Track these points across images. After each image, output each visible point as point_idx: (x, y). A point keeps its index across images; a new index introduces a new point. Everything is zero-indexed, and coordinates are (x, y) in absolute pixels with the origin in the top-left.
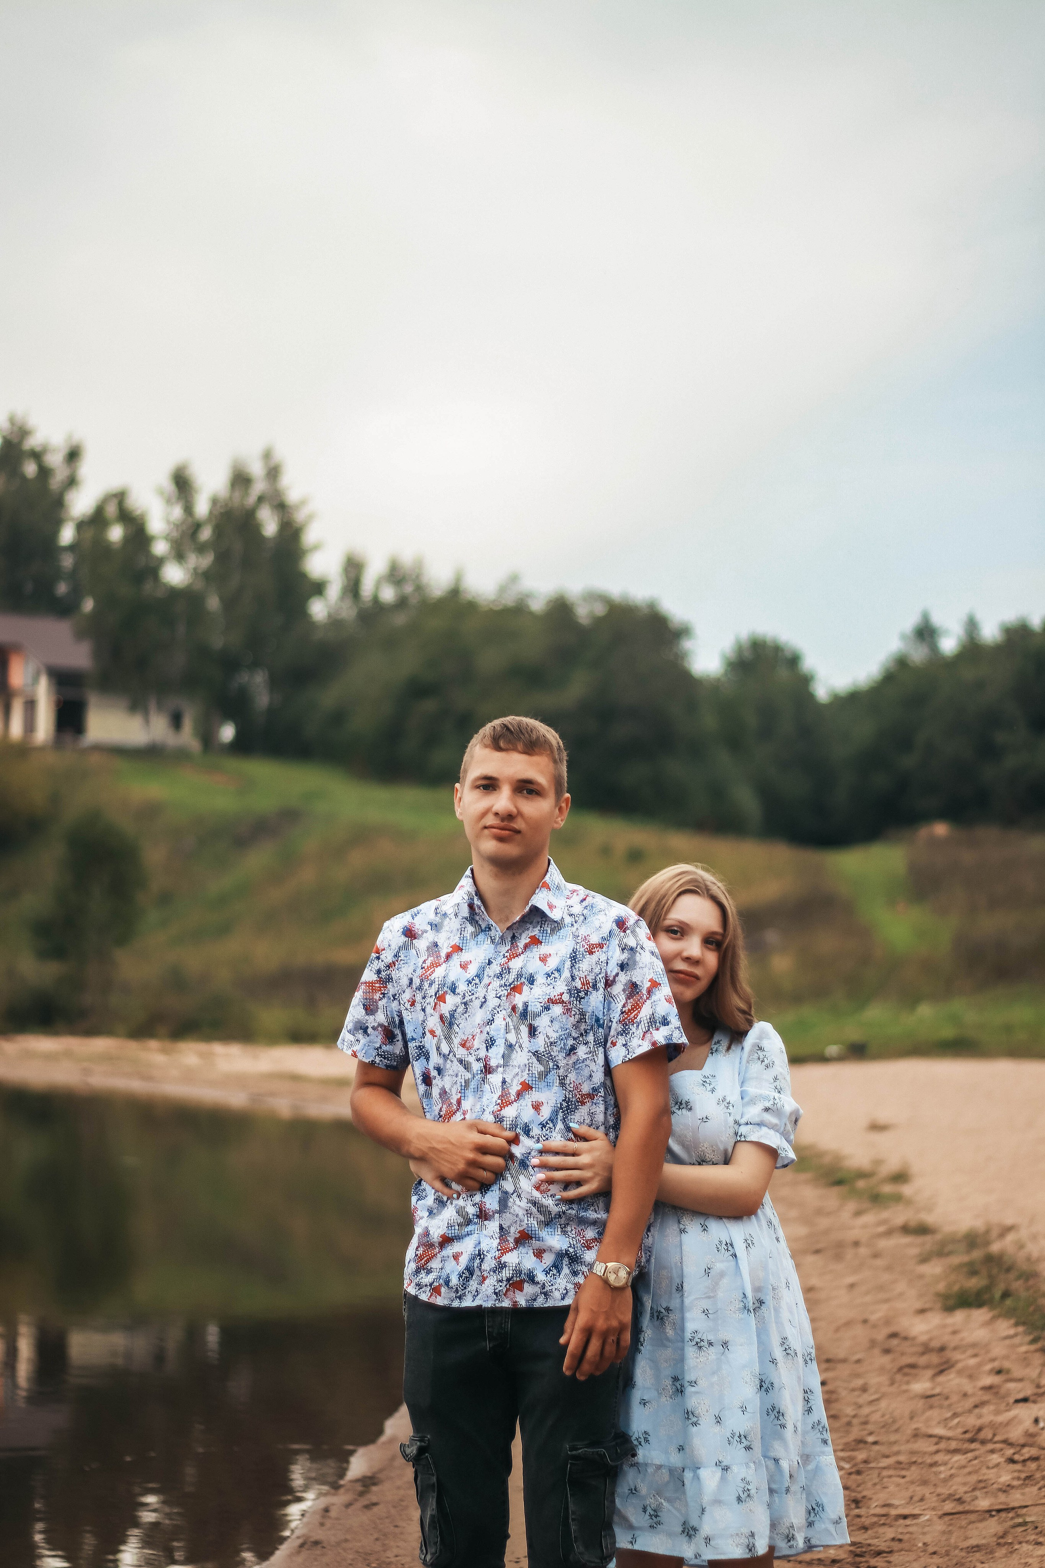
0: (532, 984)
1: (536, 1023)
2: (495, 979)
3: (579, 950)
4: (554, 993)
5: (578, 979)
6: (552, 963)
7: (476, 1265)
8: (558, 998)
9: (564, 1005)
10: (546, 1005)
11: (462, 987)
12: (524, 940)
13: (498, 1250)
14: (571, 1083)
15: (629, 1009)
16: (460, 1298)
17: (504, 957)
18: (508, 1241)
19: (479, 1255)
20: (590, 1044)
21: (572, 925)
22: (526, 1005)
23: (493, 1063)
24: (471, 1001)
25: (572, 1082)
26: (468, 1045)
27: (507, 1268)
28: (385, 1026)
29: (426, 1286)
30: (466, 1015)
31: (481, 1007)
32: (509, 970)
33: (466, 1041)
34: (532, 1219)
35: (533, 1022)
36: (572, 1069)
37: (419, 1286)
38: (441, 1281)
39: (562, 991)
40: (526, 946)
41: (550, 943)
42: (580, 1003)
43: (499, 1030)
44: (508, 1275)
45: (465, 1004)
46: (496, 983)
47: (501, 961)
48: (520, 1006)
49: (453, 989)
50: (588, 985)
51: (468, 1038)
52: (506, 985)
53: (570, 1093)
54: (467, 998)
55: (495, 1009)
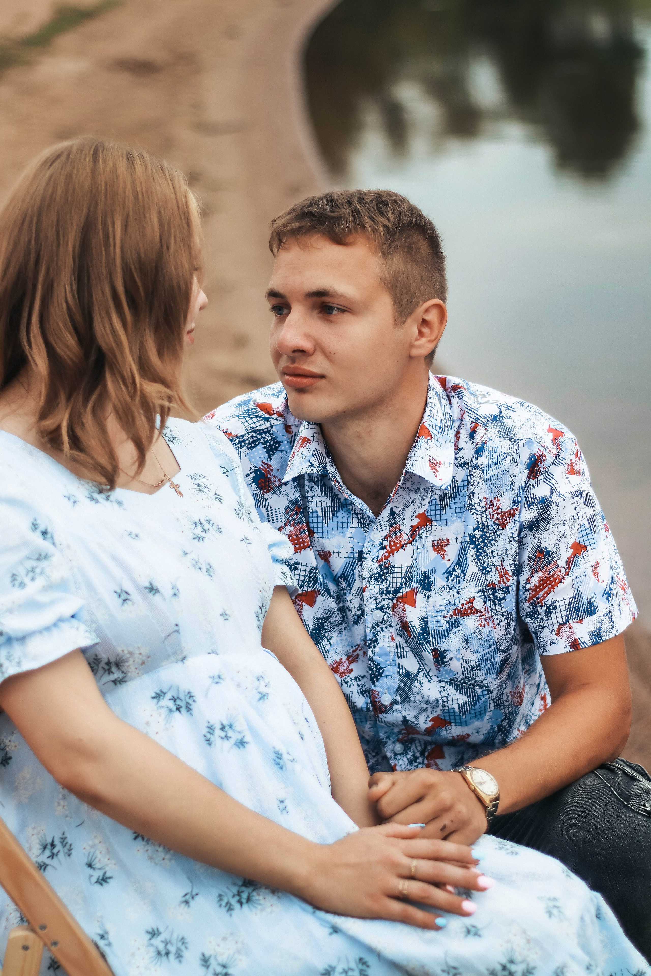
0: (429, 590)
1: (443, 647)
2: (373, 582)
3: (486, 524)
4: (462, 601)
5: (494, 570)
8: (469, 608)
9: (479, 614)
10: (452, 620)
12: (409, 521)
15: (535, 586)
17: (381, 549)
32: (391, 569)
35: (439, 646)
39: (471, 596)
40: (414, 531)
41: (444, 522)
42: (501, 606)
46: (374, 588)
47: (377, 554)
50: (507, 576)
52: (388, 592)
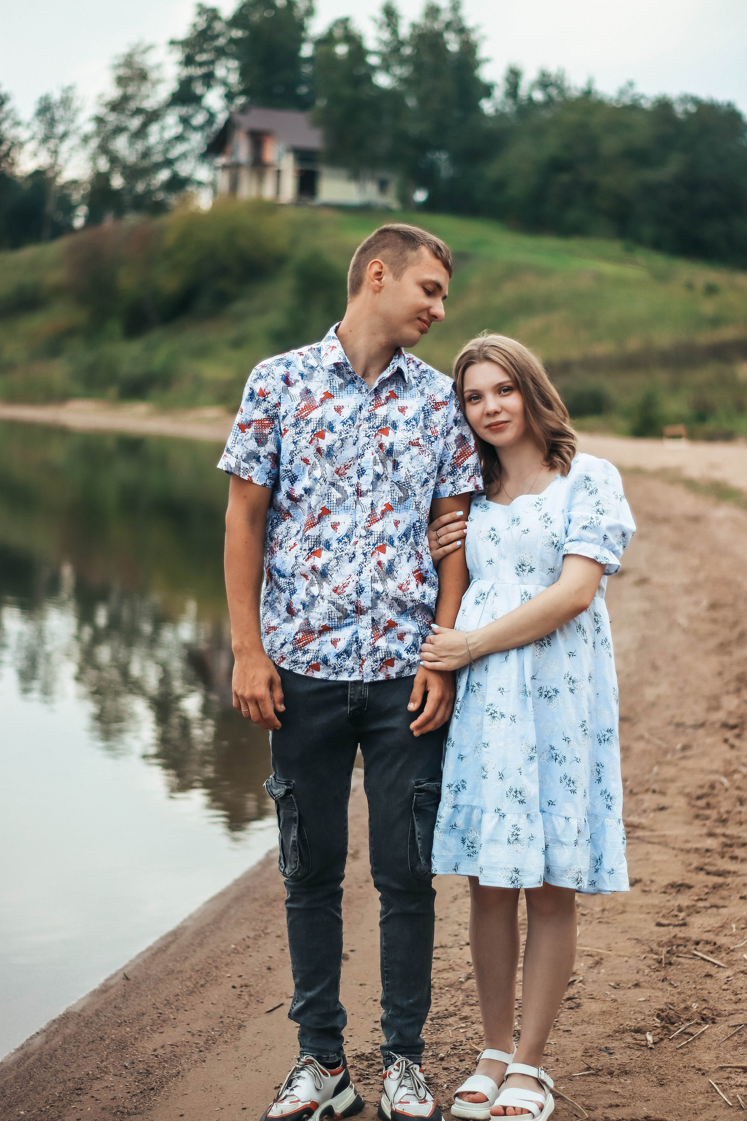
0: (396, 429)
1: (399, 459)
2: (365, 422)
4: (413, 438)
5: (429, 428)
6: (410, 414)
7: (353, 649)
8: (416, 442)
9: (420, 447)
10: (407, 446)
11: (338, 427)
12: (384, 394)
13: (372, 638)
14: (423, 508)
15: (458, 456)
16: (337, 673)
17: (371, 405)
18: (378, 629)
19: (356, 641)
21: (418, 385)
22: (392, 445)
23: (364, 488)
24: (346, 438)
26: (340, 472)
27: (380, 651)
28: (274, 454)
29: (303, 663)
30: (342, 449)
31: (354, 444)
32: (376, 416)
33: (339, 470)
35: (397, 459)
37: (295, 662)
38: (319, 660)
39: (418, 437)
40: (388, 399)
41: (405, 398)
42: (431, 446)
43: (368, 462)
44: (381, 656)
45: (342, 440)
46: (366, 425)
47: (368, 408)
48: (387, 445)
49: (331, 428)
50: (437, 433)
51: (341, 467)
52: (373, 427)
54: (343, 436)
55: (365, 445)
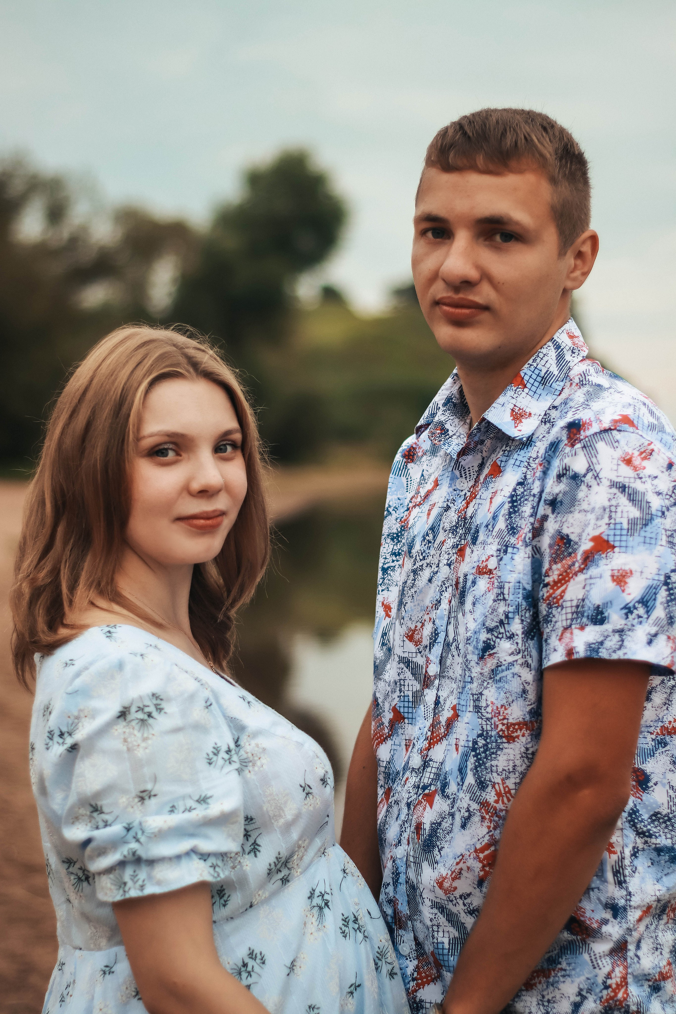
2: (450, 534)
6: (494, 507)
9: (490, 575)
10: (474, 578)
12: (486, 470)
14: (487, 706)
15: (554, 581)
17: (464, 499)
20: (516, 637)
22: (466, 579)
23: (432, 671)
24: (421, 568)
25: (489, 703)
26: (417, 637)
30: (413, 590)
31: (432, 579)
32: (465, 521)
33: (414, 631)
34: (441, 934)
36: (490, 681)
40: (485, 480)
43: (443, 618)
45: (415, 572)
47: (460, 506)
51: (416, 627)
52: (457, 546)
53: (488, 722)
54: (418, 564)
55: (444, 583)
